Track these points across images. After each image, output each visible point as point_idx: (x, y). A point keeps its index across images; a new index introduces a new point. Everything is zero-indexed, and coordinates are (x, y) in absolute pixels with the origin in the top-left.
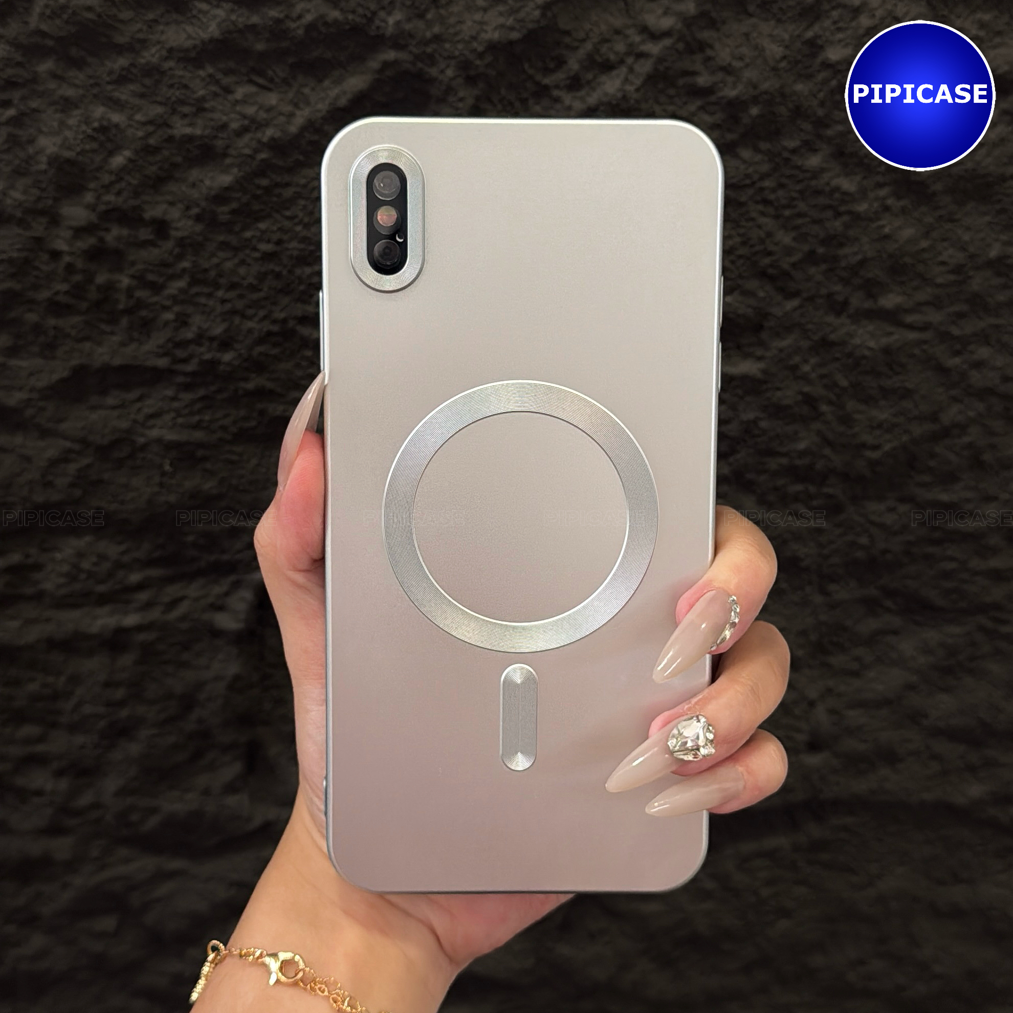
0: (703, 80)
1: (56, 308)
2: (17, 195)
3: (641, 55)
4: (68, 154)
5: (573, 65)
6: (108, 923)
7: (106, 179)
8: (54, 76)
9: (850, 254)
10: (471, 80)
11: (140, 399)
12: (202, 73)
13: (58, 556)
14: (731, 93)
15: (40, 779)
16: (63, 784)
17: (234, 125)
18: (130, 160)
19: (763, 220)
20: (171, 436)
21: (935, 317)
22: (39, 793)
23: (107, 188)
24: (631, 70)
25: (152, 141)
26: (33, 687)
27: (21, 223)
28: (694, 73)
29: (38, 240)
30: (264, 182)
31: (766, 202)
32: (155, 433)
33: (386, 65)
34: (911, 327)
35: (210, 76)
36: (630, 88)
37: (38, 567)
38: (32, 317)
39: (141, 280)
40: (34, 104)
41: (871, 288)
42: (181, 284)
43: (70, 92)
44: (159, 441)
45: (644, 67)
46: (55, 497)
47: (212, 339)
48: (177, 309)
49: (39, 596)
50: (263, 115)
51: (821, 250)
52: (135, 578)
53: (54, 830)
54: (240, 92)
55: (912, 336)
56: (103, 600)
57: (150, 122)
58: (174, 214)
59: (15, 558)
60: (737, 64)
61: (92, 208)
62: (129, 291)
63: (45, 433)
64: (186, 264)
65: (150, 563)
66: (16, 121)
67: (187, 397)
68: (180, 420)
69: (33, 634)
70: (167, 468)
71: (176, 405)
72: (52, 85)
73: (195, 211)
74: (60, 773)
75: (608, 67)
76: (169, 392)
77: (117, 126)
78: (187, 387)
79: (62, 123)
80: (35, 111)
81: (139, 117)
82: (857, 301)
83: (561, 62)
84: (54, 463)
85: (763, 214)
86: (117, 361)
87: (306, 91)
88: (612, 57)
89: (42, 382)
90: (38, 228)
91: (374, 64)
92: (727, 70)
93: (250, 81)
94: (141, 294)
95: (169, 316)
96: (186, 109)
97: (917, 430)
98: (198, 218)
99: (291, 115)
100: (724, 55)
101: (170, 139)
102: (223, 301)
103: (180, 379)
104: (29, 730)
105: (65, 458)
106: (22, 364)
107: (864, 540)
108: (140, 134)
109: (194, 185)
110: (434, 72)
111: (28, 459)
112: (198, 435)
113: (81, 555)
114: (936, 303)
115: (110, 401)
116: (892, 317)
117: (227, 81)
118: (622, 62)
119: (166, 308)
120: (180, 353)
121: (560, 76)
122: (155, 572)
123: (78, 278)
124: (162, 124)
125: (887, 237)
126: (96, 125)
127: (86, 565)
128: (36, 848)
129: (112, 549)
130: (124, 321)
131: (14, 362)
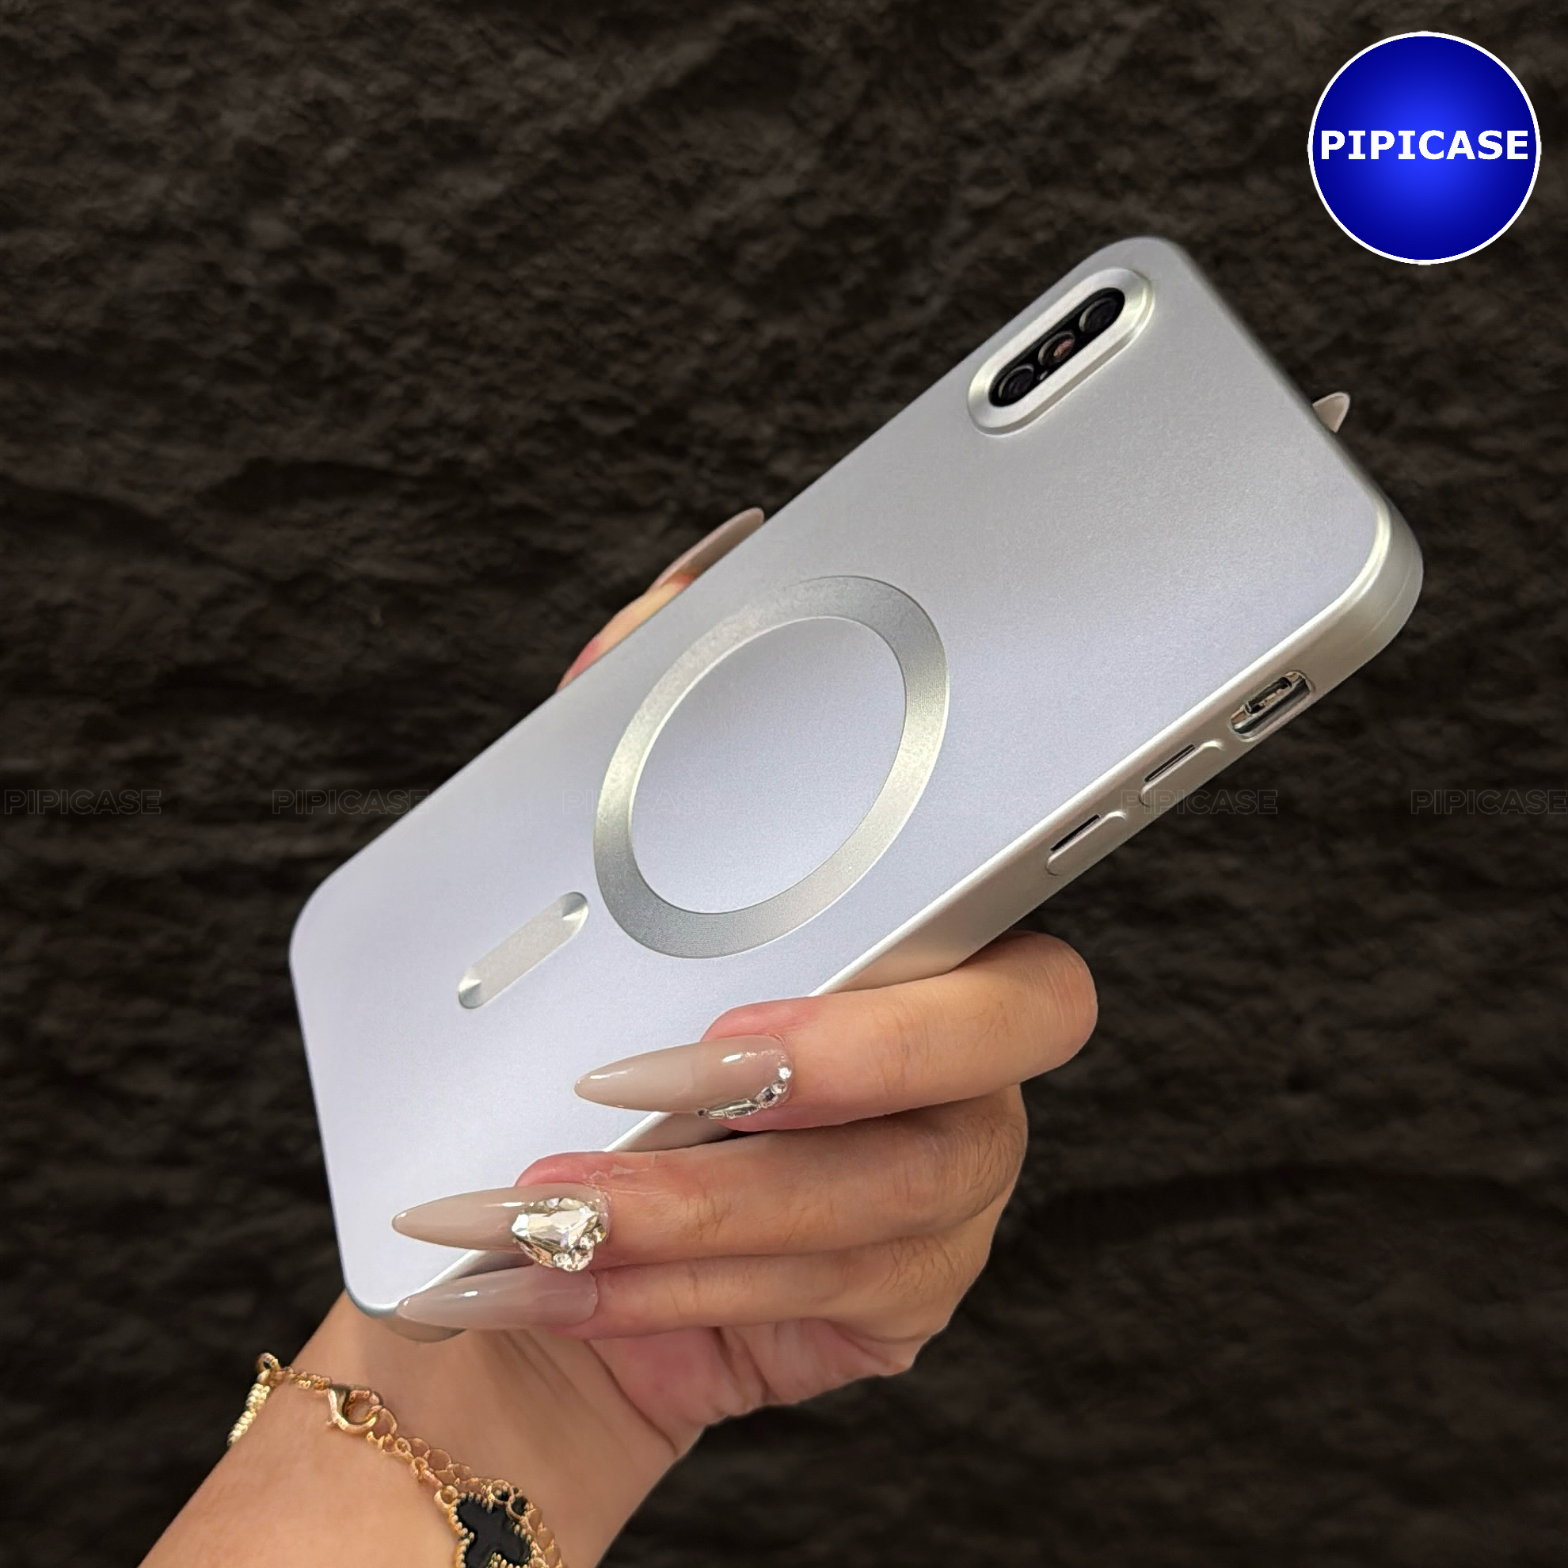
0: (1203, 70)
1: (233, 370)
2: (186, 197)
3: (1115, 29)
4: (265, 140)
5: (1014, 37)
6: (238, 1304)
7: (318, 178)
8: (253, 22)
9: (1401, 342)
10: (862, 55)
11: (343, 513)
12: (469, 28)
13: (206, 744)
14: (1242, 89)
15: (153, 1081)
16: (188, 1090)
17: (511, 108)
18: (357, 155)
19: (1278, 286)
20: (384, 570)
21: (1520, 442)
22: (151, 1101)
23: (317, 192)
24: (1097, 51)
25: (390, 126)
26: (154, 942)
27: (189, 239)
28: (1187, 60)
29: (212, 268)
30: (548, 194)
31: (1282, 258)
32: (360, 566)
33: (739, 27)
34: (1481, 456)
35: (481, 32)
36: (1096, 78)
37: (174, 760)
38: (193, 383)
39: (357, 332)
40: (220, 62)
41: (1429, 395)
42: (415, 342)
43: (272, 46)
44: (366, 579)
45: (1118, 47)
46: (207, 655)
47: (455, 428)
48: (408, 379)
49: (172, 805)
50: (553, 95)
51: (1358, 336)
52: (316, 783)
53: (170, 1159)
54: (523, 57)
55: (1483, 470)
56: (265, 814)
57: (390, 97)
58: (412, 236)
59: (142, 745)
60: (1254, 50)
61: (293, 221)
62: (339, 351)
63: (198, 558)
64: (423, 313)
65: (341, 761)
66: (193, 87)
67: (412, 513)
68: (401, 549)
69: (158, 863)
70: (376, 618)
71: (395, 525)
72: (248, 35)
73: (445, 234)
74: (184, 1073)
75: (1063, 44)
76: (387, 505)
77: (339, 101)
78: (410, 498)
79: (260, 94)
80: (222, 73)
81: (372, 88)
82: (1407, 414)
83: (994, 34)
84: (210, 604)
85: (1275, 277)
86: (314, 454)
87: (620, 60)
88: (1071, 31)
89: (198, 481)
90: (214, 247)
91: (721, 24)
92: (1239, 57)
93: (539, 44)
94: (358, 355)
95: (393, 390)
96: (441, 80)
97: (1483, 612)
98: (448, 245)
99: (593, 97)
100: (1235, 33)
101: (415, 125)
102: (475, 372)
103: (405, 487)
104: (145, 1006)
105: (225, 598)
106: (175, 452)
107: (1391, 776)
108: (373, 113)
109: (444, 195)
110: (807, 40)
111: (171, 597)
112: (425, 572)
113: (239, 745)
114: (1523, 422)
115: (299, 514)
116: (1457, 440)
117: (505, 40)
118: (1084, 38)
119: (390, 378)
120: (406, 447)
121: (991, 56)
122: (346, 776)
123: (264, 327)
124: (402, 100)
125: (1456, 320)
126: (309, 97)
127: (246, 760)
128: (143, 1184)
129: (285, 738)
130: (328, 396)
131: (164, 450)
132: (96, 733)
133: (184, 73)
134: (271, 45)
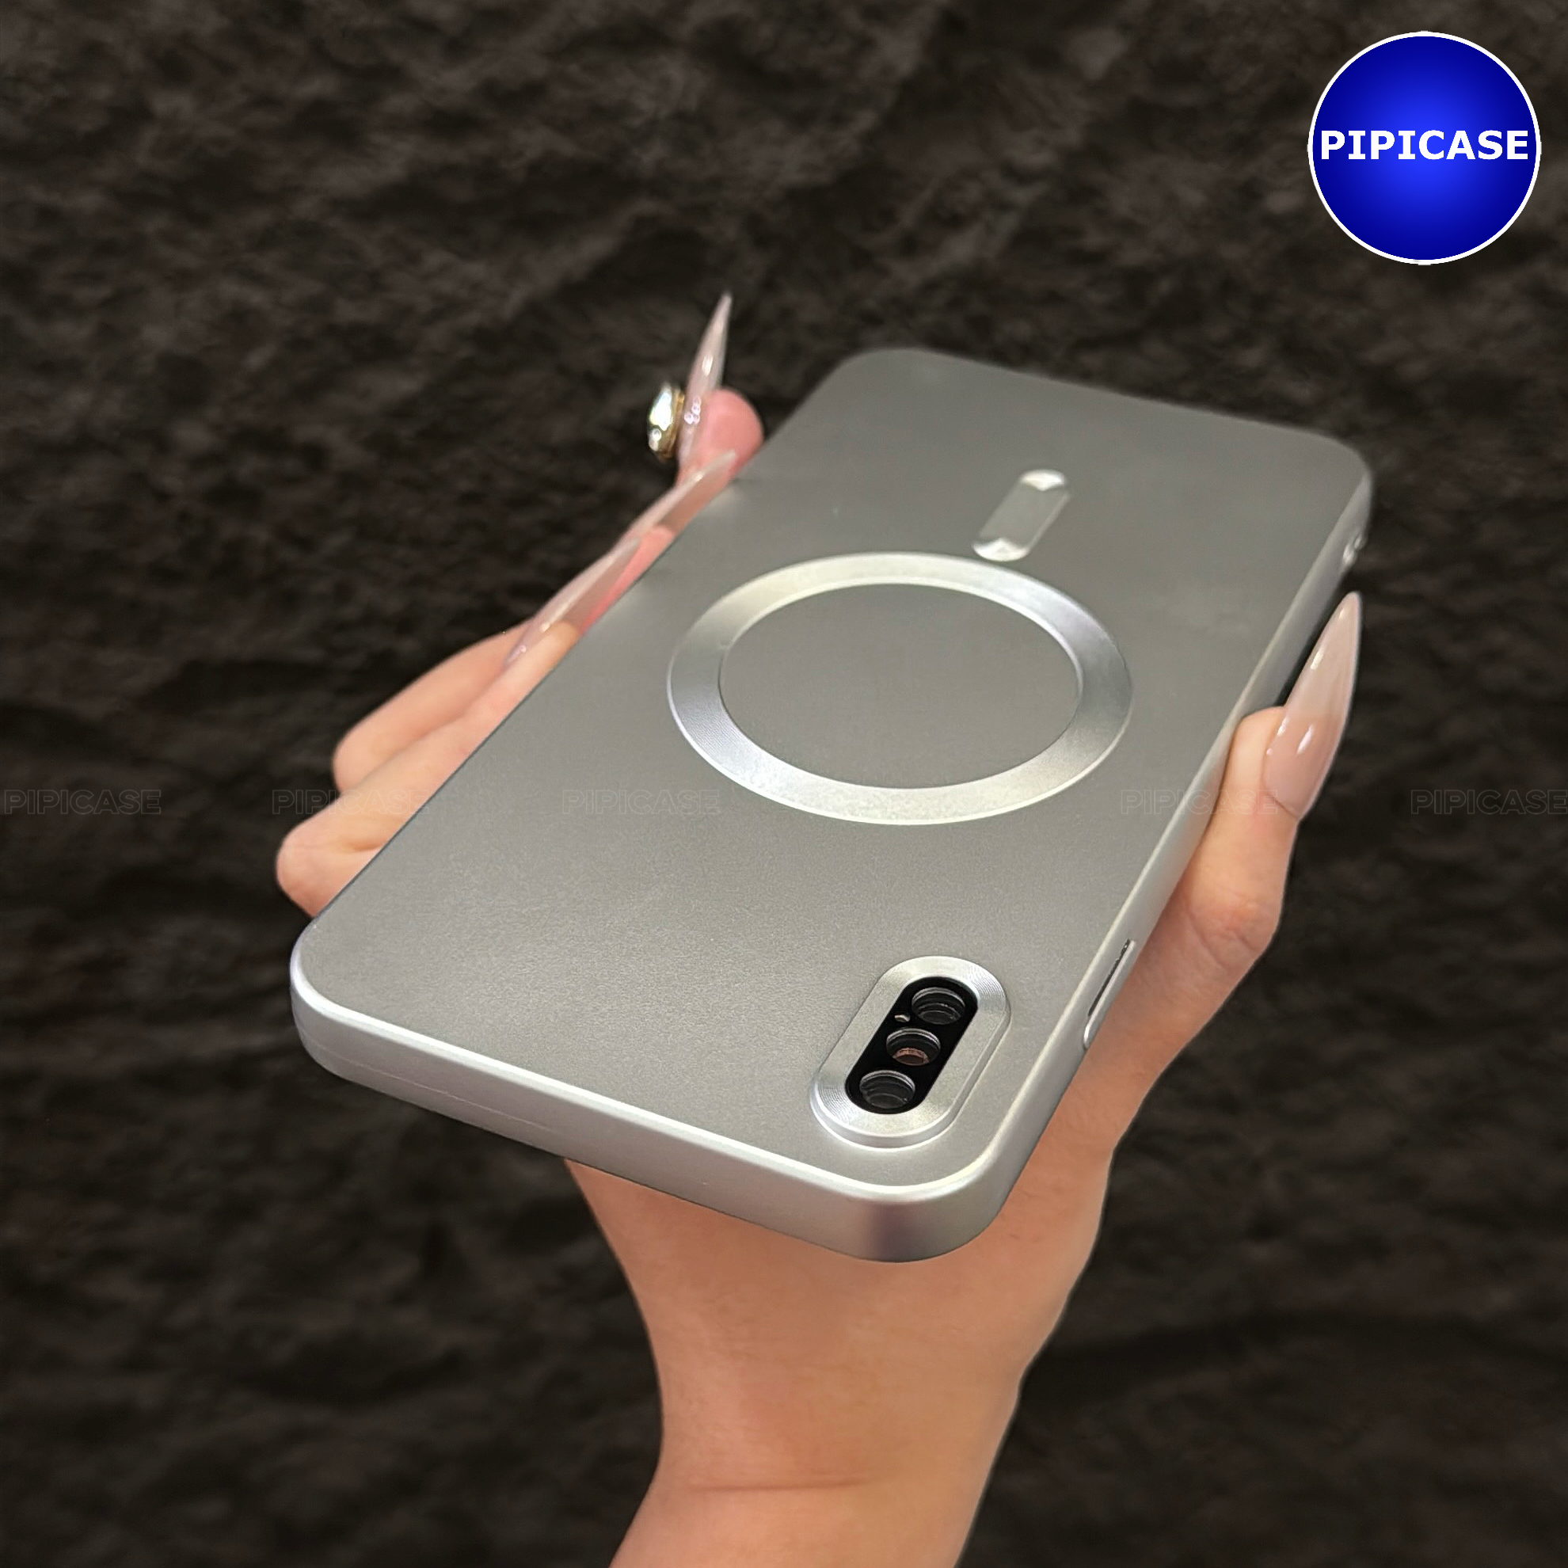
0: (1092, 241)
1: (164, 575)
2: (111, 410)
4: (186, 351)
5: (907, 219)
6: (212, 1510)
7: (239, 386)
8: (169, 238)
10: (762, 242)
11: (281, 709)
12: (378, 235)
14: (1132, 257)
17: (424, 309)
18: (275, 361)
23: (239, 399)
24: (989, 228)
25: (306, 332)
26: (114, 1144)
27: (116, 450)
28: (1076, 232)
29: (139, 477)
30: (463, 390)
32: (300, 759)
33: (641, 222)
34: (1394, 600)
35: (392, 238)
36: (989, 254)
37: (123, 962)
38: (126, 589)
39: (285, 533)
40: (138, 278)
42: (342, 538)
44: (305, 772)
45: (1009, 223)
47: (385, 620)
48: (337, 575)
49: (126, 1006)
50: (464, 294)
52: (267, 976)
53: (138, 1363)
54: (433, 260)
56: (218, 1010)
57: (305, 305)
58: (335, 437)
60: (1142, 220)
61: (217, 428)
62: (267, 552)
63: (140, 760)
64: (349, 510)
66: (113, 304)
69: (112, 1065)
72: (164, 251)
73: (367, 432)
74: (150, 1276)
75: (956, 222)
76: (324, 699)
78: (349, 691)
79: (179, 308)
80: (140, 289)
81: (288, 297)
83: (889, 216)
86: (249, 653)
87: (528, 260)
88: (962, 209)
90: (140, 457)
93: (447, 247)
94: (284, 554)
95: (322, 586)
96: (355, 286)
98: (370, 444)
99: (503, 295)
101: (331, 330)
102: (403, 565)
103: (340, 680)
104: (105, 1210)
108: (290, 321)
109: (363, 396)
110: (707, 231)
113: (188, 943)
114: (1428, 566)
115: (236, 712)
117: (414, 244)
118: (976, 216)
119: (319, 575)
120: (339, 640)
121: (886, 237)
123: (193, 531)
124: (317, 307)
126: (227, 309)
127: (195, 957)
130: (260, 595)
132: (45, 938)
133: (104, 291)
134: (187, 260)
